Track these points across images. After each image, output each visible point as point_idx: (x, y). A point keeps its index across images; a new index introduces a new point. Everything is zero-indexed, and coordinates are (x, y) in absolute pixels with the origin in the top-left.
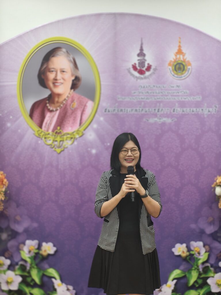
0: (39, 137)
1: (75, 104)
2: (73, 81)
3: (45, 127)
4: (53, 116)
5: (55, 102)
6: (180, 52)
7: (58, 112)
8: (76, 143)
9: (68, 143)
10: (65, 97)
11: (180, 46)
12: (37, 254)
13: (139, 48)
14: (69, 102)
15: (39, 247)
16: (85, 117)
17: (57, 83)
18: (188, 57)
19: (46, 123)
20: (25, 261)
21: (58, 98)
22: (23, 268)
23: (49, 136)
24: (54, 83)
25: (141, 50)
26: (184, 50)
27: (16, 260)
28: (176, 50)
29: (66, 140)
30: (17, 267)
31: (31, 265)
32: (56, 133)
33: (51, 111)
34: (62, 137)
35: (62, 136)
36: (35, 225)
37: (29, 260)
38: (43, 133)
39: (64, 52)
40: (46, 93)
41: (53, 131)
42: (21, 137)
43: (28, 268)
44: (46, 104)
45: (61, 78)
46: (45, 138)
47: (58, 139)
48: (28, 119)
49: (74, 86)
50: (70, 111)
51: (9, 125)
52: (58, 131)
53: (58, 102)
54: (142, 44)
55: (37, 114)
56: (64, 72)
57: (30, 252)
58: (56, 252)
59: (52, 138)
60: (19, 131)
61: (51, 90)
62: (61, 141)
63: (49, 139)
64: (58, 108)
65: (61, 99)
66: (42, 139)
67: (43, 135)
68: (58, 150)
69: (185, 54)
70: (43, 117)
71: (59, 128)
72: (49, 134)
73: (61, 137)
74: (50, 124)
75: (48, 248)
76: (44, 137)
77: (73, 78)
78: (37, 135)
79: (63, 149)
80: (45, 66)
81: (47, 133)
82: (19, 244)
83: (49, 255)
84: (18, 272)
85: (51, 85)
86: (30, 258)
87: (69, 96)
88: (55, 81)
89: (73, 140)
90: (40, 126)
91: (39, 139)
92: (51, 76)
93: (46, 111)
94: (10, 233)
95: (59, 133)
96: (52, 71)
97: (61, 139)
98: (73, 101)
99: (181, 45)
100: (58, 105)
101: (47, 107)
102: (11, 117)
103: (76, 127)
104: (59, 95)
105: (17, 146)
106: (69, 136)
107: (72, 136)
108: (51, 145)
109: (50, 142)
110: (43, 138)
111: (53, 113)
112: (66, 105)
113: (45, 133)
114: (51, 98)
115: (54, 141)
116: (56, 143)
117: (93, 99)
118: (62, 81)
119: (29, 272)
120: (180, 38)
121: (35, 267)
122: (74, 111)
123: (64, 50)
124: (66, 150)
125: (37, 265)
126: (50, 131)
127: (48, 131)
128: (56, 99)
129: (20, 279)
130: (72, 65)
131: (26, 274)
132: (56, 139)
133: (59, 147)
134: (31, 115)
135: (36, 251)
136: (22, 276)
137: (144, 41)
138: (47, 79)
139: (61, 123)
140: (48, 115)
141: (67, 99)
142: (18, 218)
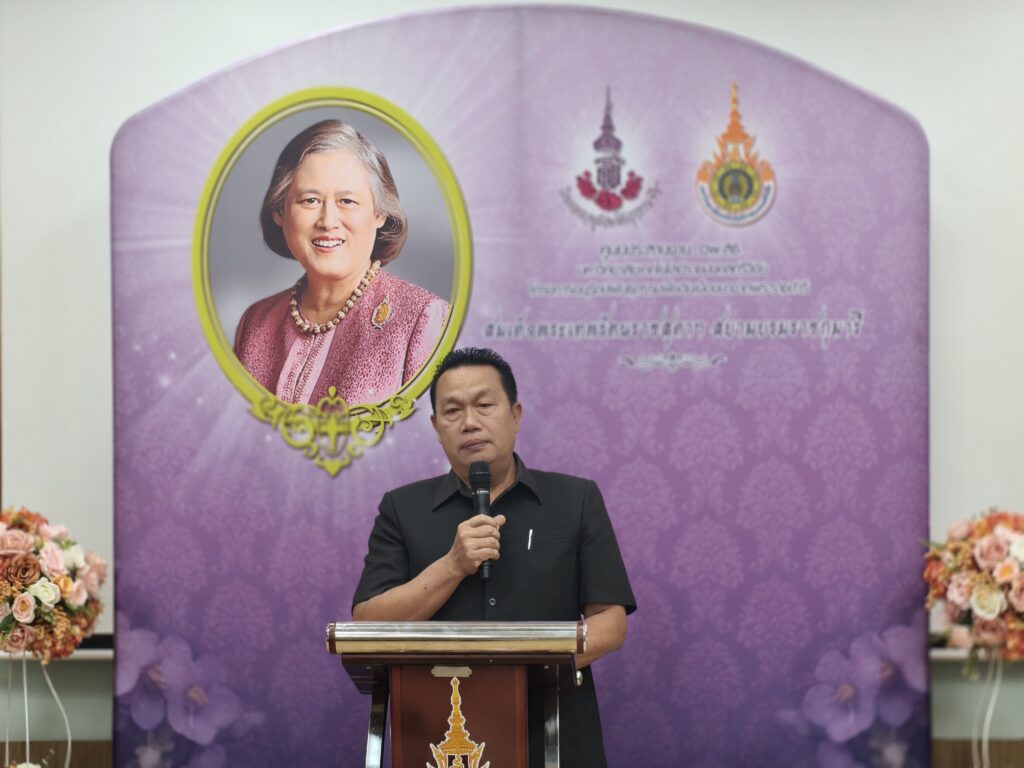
0: (266, 421)
1: (388, 312)
2: (379, 230)
3: (286, 387)
5: (321, 304)
6: (735, 132)
8: (389, 440)
9: (363, 441)
11: (735, 114)
13: (599, 122)
14: (367, 303)
16: (421, 353)
17: (326, 239)
18: (766, 146)
21: (331, 291)
23: (299, 417)
25: (608, 126)
26: (749, 126)
28: (722, 128)
29: (359, 430)
32: (325, 406)
33: (308, 334)
34: (346, 420)
35: (344, 416)
36: (256, 718)
38: (279, 409)
39: (348, 137)
40: (289, 275)
41: (313, 401)
42: (206, 423)
44: (290, 308)
45: (339, 224)
46: (288, 425)
47: (332, 427)
48: (231, 362)
49: (382, 251)
50: (369, 335)
51: (165, 381)
52: (332, 402)
53: (328, 304)
54: (609, 108)
55: (259, 343)
56: (348, 201)
59: (310, 426)
60: (200, 401)
61: (305, 263)
62: (339, 434)
63: (301, 427)
64: (331, 324)
65: (340, 295)
66: (276, 429)
67: (280, 416)
68: (332, 465)
69: (754, 139)
70: (279, 355)
71: (332, 390)
72: (299, 411)
73: (339, 423)
74: (304, 376)
76: (283, 420)
77: (381, 223)
78: (261, 415)
79: (346, 462)
80: (284, 185)
85: (307, 247)
87: (366, 281)
88: (319, 234)
89: (379, 429)
90: (271, 386)
91: (265, 427)
92: (306, 216)
93: (291, 331)
94: (170, 747)
95: (333, 408)
96: (311, 201)
97: (341, 428)
98: (379, 300)
99: (741, 109)
100: (331, 311)
101: (294, 319)
102: (173, 356)
103: (392, 388)
104: (333, 280)
105: (194, 453)
106: (366, 416)
107: (376, 419)
108: (307, 447)
109: (304, 439)
110: (281, 426)
111: (313, 342)
112: (357, 314)
114: (307, 290)
115: (319, 434)
116: (324, 441)
117: (446, 294)
118: (342, 233)
120: (736, 87)
122: (383, 333)
123: (349, 130)
124: (356, 463)
126: (304, 401)
127: (295, 401)
128: (324, 294)
130: (375, 180)
132: (324, 429)
133: (335, 455)
134: (240, 350)
137: (614, 99)
138: (293, 226)
139: (338, 375)
140: (296, 348)
141: (359, 293)
142: (196, 694)
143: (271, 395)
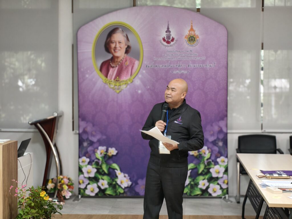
0: (106, 83)
1: (128, 63)
2: (126, 48)
3: (110, 77)
4: (114, 71)
6: (192, 29)
7: (117, 68)
8: (128, 87)
10: (121, 58)
11: (192, 26)
12: (105, 155)
13: (167, 27)
14: (124, 61)
15: (107, 151)
16: (134, 71)
18: (197, 32)
19: (110, 75)
20: (99, 159)
21: (117, 59)
22: (97, 164)
23: (112, 82)
24: (114, 50)
25: (168, 28)
26: (194, 28)
27: (93, 159)
28: (189, 28)
29: (123, 85)
30: (94, 163)
31: (102, 161)
32: (116, 80)
33: (113, 67)
36: (104, 137)
37: (100, 159)
38: (108, 81)
39: (121, 31)
40: (110, 56)
41: (114, 79)
42: (95, 84)
43: (100, 164)
44: (110, 63)
45: (119, 47)
46: (110, 84)
48: (99, 72)
49: (127, 52)
50: (124, 67)
51: (87, 76)
52: (118, 80)
53: (117, 62)
54: (168, 25)
55: (104, 69)
56: (120, 43)
57: (101, 154)
58: (117, 154)
61: (113, 54)
62: (119, 86)
63: (112, 84)
64: (117, 65)
65: (119, 60)
67: (108, 82)
68: (118, 91)
69: (195, 30)
70: (108, 71)
71: (118, 77)
72: (112, 81)
74: (113, 75)
75: (113, 151)
77: (126, 47)
78: (104, 82)
79: (120, 91)
80: (109, 40)
81: (111, 81)
82: (95, 149)
83: (113, 156)
84: (94, 166)
85: (113, 51)
86: (101, 157)
87: (124, 57)
88: (115, 49)
89: (126, 85)
90: (106, 76)
92: (113, 46)
93: (110, 67)
94: (89, 142)
96: (113, 43)
98: (126, 61)
99: (193, 25)
100: (117, 63)
101: (110, 65)
102: (89, 71)
103: (129, 77)
104: (118, 57)
105: (92, 89)
106: (124, 82)
107: (126, 82)
109: (112, 86)
110: (108, 84)
111: (114, 69)
112: (122, 64)
113: (109, 81)
115: (115, 85)
116: (116, 87)
117: (138, 59)
118: (119, 48)
119: (101, 166)
120: (192, 21)
121: (105, 163)
122: (127, 67)
123: (120, 29)
124: (122, 91)
125: (106, 162)
126: (113, 80)
127: (111, 79)
128: (116, 60)
129: (95, 170)
130: (125, 39)
131: (99, 167)
132: (116, 84)
133: (118, 89)
134: (101, 70)
135: (105, 153)
136: (96, 168)
137: (169, 23)
138: (110, 47)
139: (119, 74)
140: (111, 70)
141: (122, 59)
142: (94, 133)
143: (106, 78)
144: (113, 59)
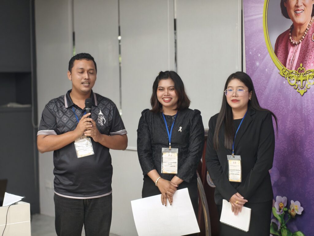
3: (289, 64)
5: (297, 34)
7: (300, 45)
12: (286, 212)
14: (310, 32)
15: (288, 205)
17: (298, 10)
19: (290, 60)
20: (277, 220)
22: (275, 227)
24: (295, 11)
29: (309, 79)
31: (281, 224)
32: (299, 71)
35: (305, 74)
36: (284, 179)
37: (279, 218)
38: (287, 72)
41: (296, 69)
42: (268, 77)
43: (279, 228)
44: (289, 37)
45: (302, 4)
46: (289, 77)
47: (301, 78)
48: (274, 56)
50: (311, 44)
51: (258, 64)
52: (301, 69)
53: (300, 34)
57: (280, 209)
58: (303, 212)
60: (266, 70)
61: (293, 20)
63: (293, 78)
66: (286, 79)
67: (287, 75)
68: (302, 91)
70: (286, 53)
72: (292, 73)
73: (303, 76)
74: (293, 60)
78: (282, 74)
79: (306, 91)
83: (297, 215)
85: (293, 14)
87: (310, 24)
88: (296, 9)
90: (285, 64)
91: (283, 78)
92: (293, 3)
93: (289, 44)
97: (304, 79)
101: (290, 40)
102: (259, 55)
104: (301, 25)
105: (265, 88)
106: (311, 74)
108: (295, 85)
109: (293, 82)
111: (296, 47)
112: (308, 37)
115: (298, 80)
116: (299, 83)
119: (280, 232)
121: (285, 227)
124: (309, 91)
126: (293, 70)
127: (291, 69)
128: (298, 30)
131: (277, 234)
133: (302, 88)
134: (276, 52)
135: (286, 209)
138: (289, 7)
139: (303, 59)
144: (294, 29)
